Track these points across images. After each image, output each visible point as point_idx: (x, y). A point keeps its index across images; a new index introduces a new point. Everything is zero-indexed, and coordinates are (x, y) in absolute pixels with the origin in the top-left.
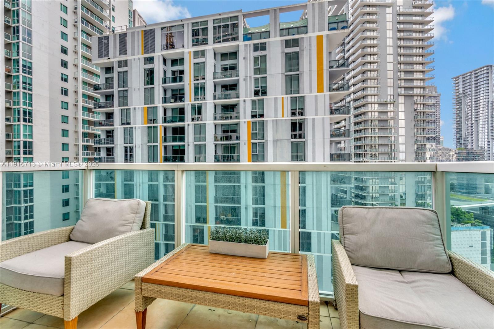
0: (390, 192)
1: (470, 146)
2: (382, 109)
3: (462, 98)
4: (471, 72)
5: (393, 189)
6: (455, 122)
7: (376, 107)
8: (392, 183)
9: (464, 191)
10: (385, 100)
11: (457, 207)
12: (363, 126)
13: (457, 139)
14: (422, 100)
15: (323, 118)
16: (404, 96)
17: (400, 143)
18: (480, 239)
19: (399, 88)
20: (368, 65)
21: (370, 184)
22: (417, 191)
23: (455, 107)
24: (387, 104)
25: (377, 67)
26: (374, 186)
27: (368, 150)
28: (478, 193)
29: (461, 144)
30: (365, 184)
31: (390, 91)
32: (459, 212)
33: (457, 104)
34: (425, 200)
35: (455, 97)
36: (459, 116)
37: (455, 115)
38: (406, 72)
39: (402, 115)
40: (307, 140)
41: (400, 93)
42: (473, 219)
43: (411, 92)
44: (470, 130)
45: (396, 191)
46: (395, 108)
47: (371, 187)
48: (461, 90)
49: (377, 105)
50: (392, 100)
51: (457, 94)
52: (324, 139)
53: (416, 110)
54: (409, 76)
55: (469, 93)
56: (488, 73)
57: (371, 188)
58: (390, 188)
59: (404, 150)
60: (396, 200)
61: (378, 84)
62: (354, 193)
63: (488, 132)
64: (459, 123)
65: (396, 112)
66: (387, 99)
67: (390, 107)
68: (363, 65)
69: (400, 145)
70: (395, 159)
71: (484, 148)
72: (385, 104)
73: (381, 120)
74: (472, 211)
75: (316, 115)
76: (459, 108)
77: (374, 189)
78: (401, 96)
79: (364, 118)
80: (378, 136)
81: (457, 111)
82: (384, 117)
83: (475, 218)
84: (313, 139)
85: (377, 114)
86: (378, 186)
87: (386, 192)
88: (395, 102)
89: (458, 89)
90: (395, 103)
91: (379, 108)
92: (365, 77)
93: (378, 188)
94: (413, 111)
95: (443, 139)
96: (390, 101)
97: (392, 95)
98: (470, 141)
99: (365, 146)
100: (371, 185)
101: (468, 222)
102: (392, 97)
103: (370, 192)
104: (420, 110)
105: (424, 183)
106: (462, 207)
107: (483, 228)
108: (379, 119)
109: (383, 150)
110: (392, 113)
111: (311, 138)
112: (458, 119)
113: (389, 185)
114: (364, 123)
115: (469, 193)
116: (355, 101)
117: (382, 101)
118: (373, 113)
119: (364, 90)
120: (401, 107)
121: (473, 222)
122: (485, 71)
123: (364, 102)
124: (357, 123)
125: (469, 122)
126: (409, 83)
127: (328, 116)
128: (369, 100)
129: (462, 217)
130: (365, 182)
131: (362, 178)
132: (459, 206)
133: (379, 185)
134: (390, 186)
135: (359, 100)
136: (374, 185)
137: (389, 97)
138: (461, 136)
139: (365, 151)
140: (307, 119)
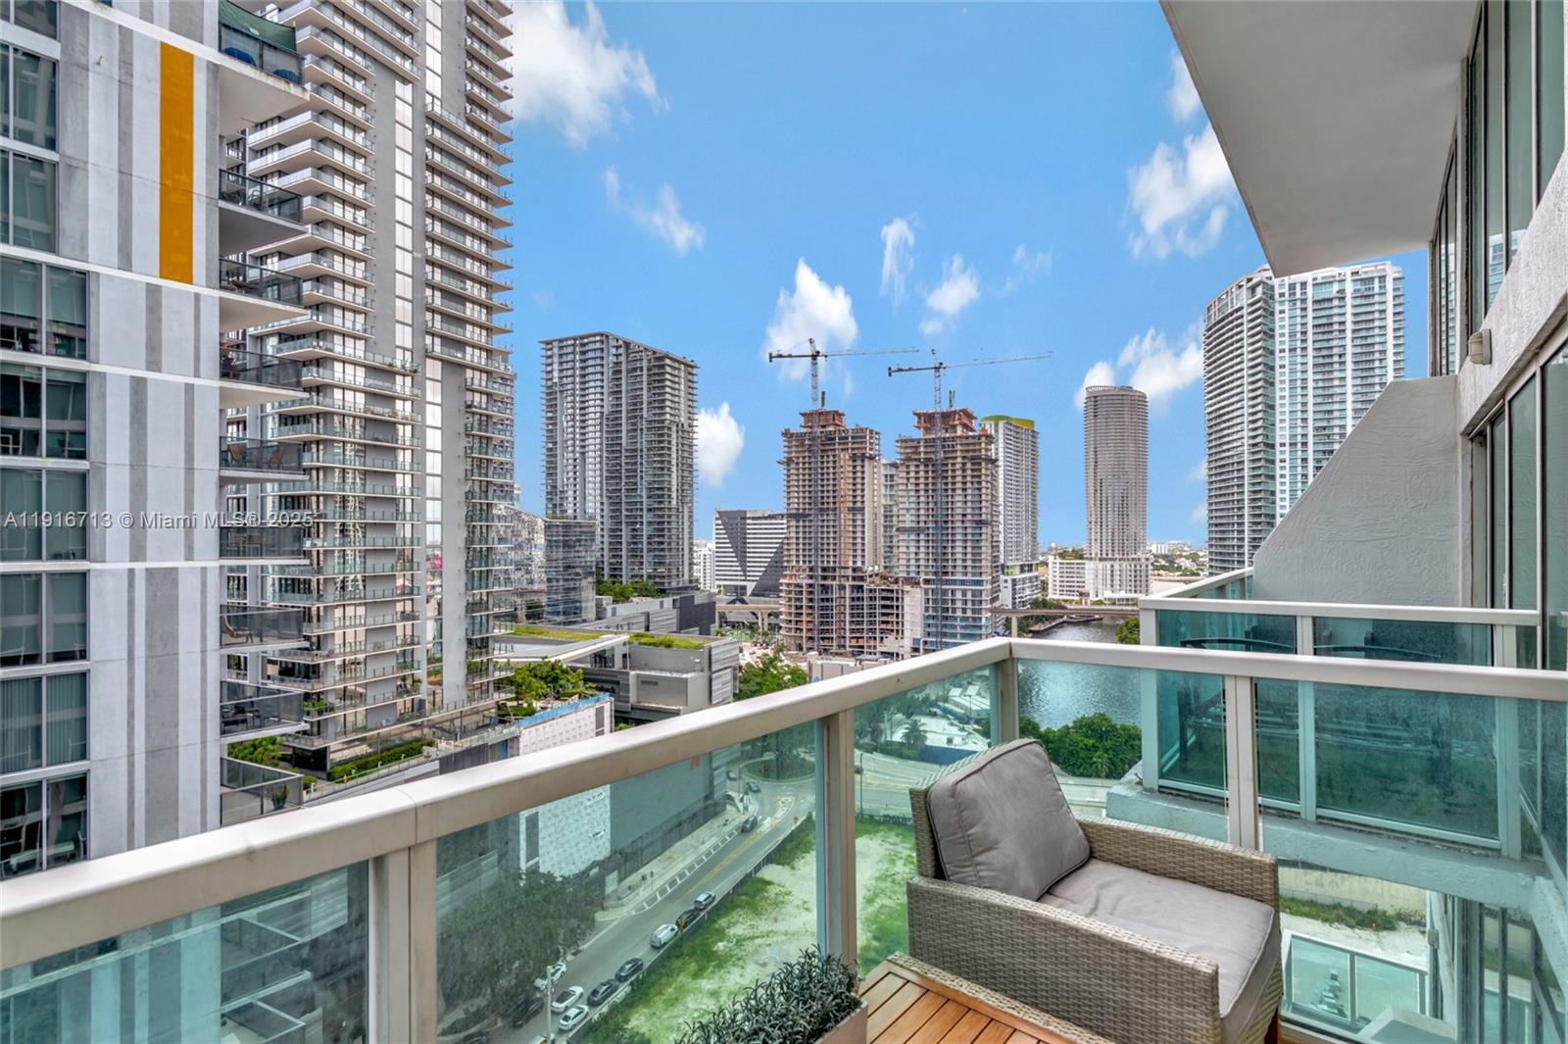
0: (399, 642)
1: (570, 512)
2: (378, 384)
3: (558, 396)
4: (575, 339)
5: (409, 632)
6: (544, 451)
7: (359, 377)
8: (406, 617)
9: (561, 618)
10: (388, 360)
11: (553, 660)
12: (315, 430)
13: (548, 493)
14: (484, 383)
15: (189, 389)
16: (441, 360)
17: (428, 495)
18: (594, 726)
19: (428, 333)
20: (336, 230)
21: (337, 624)
22: (470, 633)
23: (544, 414)
24: (395, 373)
25: (364, 250)
26: (350, 632)
27: (330, 513)
28: (584, 621)
29: (555, 506)
30: (318, 627)
31: (404, 336)
32: (558, 671)
33: (548, 406)
34: (487, 653)
35: (544, 390)
36: (551, 436)
37: (545, 432)
38: (447, 294)
39: (434, 416)
40: (101, 468)
41: (430, 350)
42: (581, 683)
43: (459, 355)
44: (571, 474)
45: (416, 639)
46: (416, 391)
47: (339, 633)
48: (556, 374)
49: (361, 372)
50: (408, 365)
51: (549, 383)
52: (190, 470)
53: (469, 406)
54: (453, 309)
55: (569, 387)
56: (602, 350)
57: (338, 640)
58: (399, 632)
59: (438, 517)
60: (416, 666)
61: (365, 304)
62: (274, 662)
63: (601, 482)
64: (551, 454)
65: (419, 403)
66: (394, 358)
67: (402, 385)
68: (317, 224)
69: (428, 502)
70: (415, 541)
71: (592, 517)
72: (389, 373)
73: (375, 420)
74: (579, 665)
75: (154, 364)
76: (551, 418)
77: (350, 638)
78: (434, 358)
79: (318, 404)
80: (366, 472)
81: (547, 425)
82: (381, 411)
83: (586, 680)
84: (132, 466)
85: (361, 398)
86: (361, 630)
87: (388, 644)
88: (415, 371)
89: (551, 372)
90: (416, 375)
91: (370, 381)
92: (324, 266)
93: (361, 637)
94: (463, 408)
95: (519, 489)
96: (403, 367)
97: (408, 350)
98: (571, 499)
99: (321, 499)
100: (340, 628)
101: (574, 691)
102: (408, 355)
103: (337, 651)
104: (480, 408)
105: (487, 609)
106: (561, 657)
107: (598, 701)
108: (369, 415)
109: (379, 515)
110: (408, 404)
111: (126, 459)
112: (550, 445)
113: (398, 621)
114: (318, 422)
115: (570, 623)
116: (286, 340)
117: (378, 361)
118: (349, 395)
119: (318, 309)
120: (433, 393)
121: (582, 689)
122: (598, 345)
123: (317, 350)
124: (292, 417)
125: (571, 455)
126: (453, 328)
127: (210, 383)
128: (338, 346)
129: (562, 682)
130: (319, 620)
131: (309, 608)
132: (558, 658)
133: (365, 625)
134: (399, 626)
135: (299, 337)
136: (350, 626)
137: (399, 353)
138: (555, 487)
139: (320, 516)
140: (103, 376)
